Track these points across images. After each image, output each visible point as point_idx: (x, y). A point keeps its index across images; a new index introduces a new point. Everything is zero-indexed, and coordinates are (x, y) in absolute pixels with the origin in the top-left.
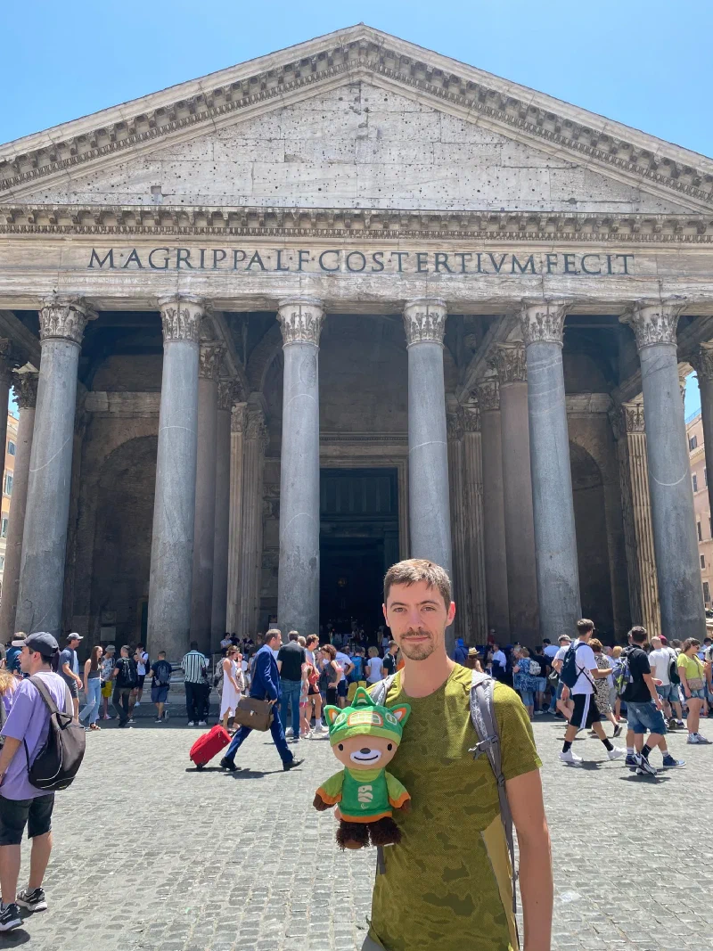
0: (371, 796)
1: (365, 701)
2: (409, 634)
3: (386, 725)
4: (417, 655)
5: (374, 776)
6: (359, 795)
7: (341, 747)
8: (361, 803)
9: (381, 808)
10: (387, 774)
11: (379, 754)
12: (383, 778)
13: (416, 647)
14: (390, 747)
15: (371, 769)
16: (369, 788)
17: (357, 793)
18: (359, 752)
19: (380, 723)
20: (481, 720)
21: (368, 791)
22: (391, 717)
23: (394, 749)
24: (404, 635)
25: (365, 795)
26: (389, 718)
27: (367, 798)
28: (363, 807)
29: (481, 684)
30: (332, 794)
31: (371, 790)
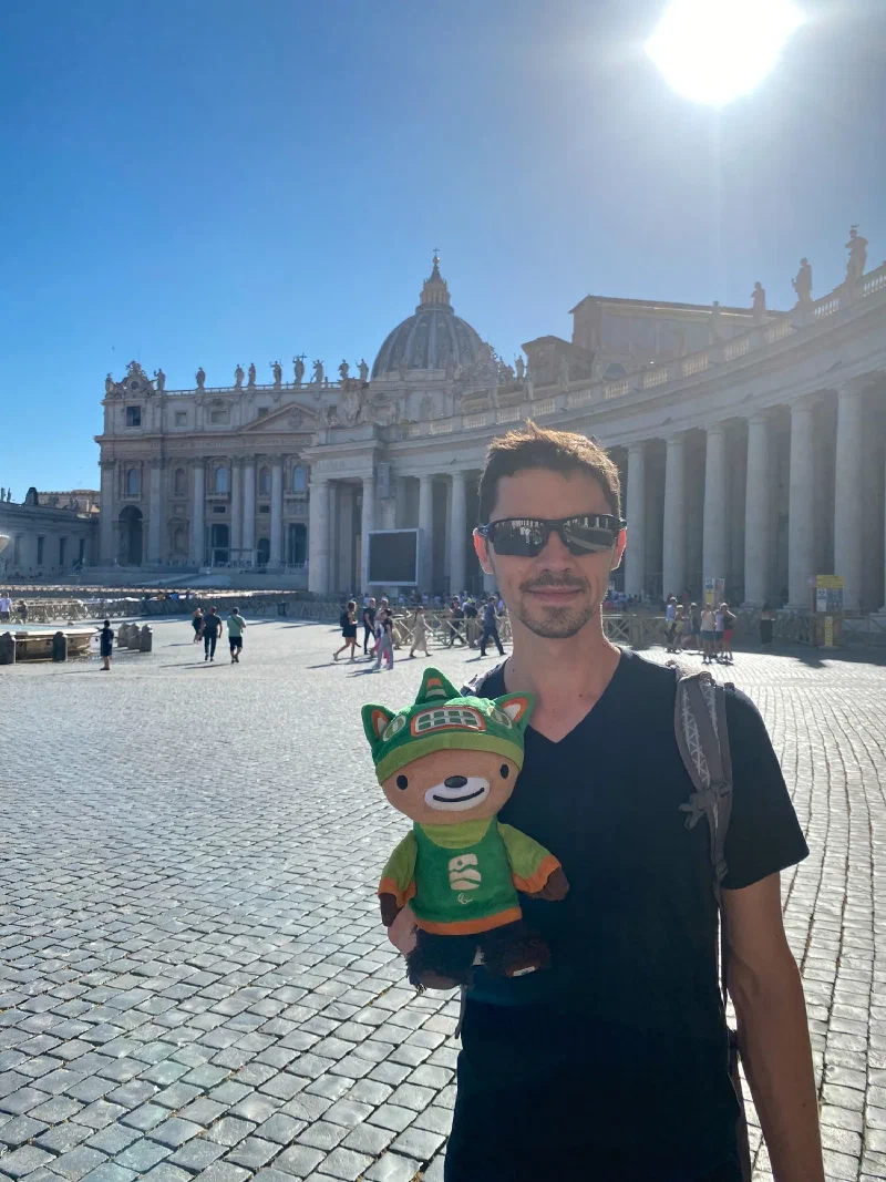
6: (454, 876)
7: (402, 782)
8: (458, 892)
10: (504, 828)
11: (484, 783)
13: (557, 613)
14: (504, 771)
15: (471, 819)
16: (471, 859)
17: (446, 874)
18: (442, 786)
21: (470, 866)
22: (498, 715)
23: (513, 773)
24: (528, 584)
25: (465, 875)
26: (494, 717)
27: (471, 881)
28: (461, 900)
31: (475, 863)
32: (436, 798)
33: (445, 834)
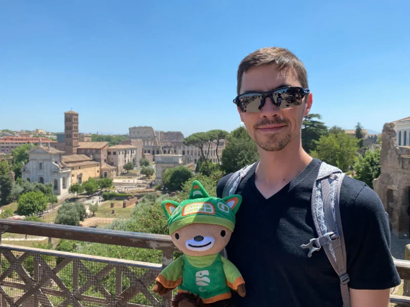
0: (208, 280)
1: (201, 194)
2: (263, 123)
3: (218, 213)
4: (273, 146)
5: (209, 262)
6: (198, 279)
9: (220, 291)
12: (218, 262)
15: (206, 255)
16: (206, 272)
17: (194, 278)
19: (212, 212)
20: (322, 213)
21: (205, 276)
22: (223, 206)
24: (257, 125)
25: (203, 279)
26: (220, 207)
28: (201, 290)
29: (328, 177)
30: (172, 278)
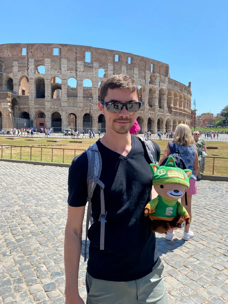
1: (173, 165)
4: (123, 132)
13: (123, 127)
19: (183, 178)
24: (116, 120)
31: (172, 210)
32: (171, 194)
33: (169, 202)
